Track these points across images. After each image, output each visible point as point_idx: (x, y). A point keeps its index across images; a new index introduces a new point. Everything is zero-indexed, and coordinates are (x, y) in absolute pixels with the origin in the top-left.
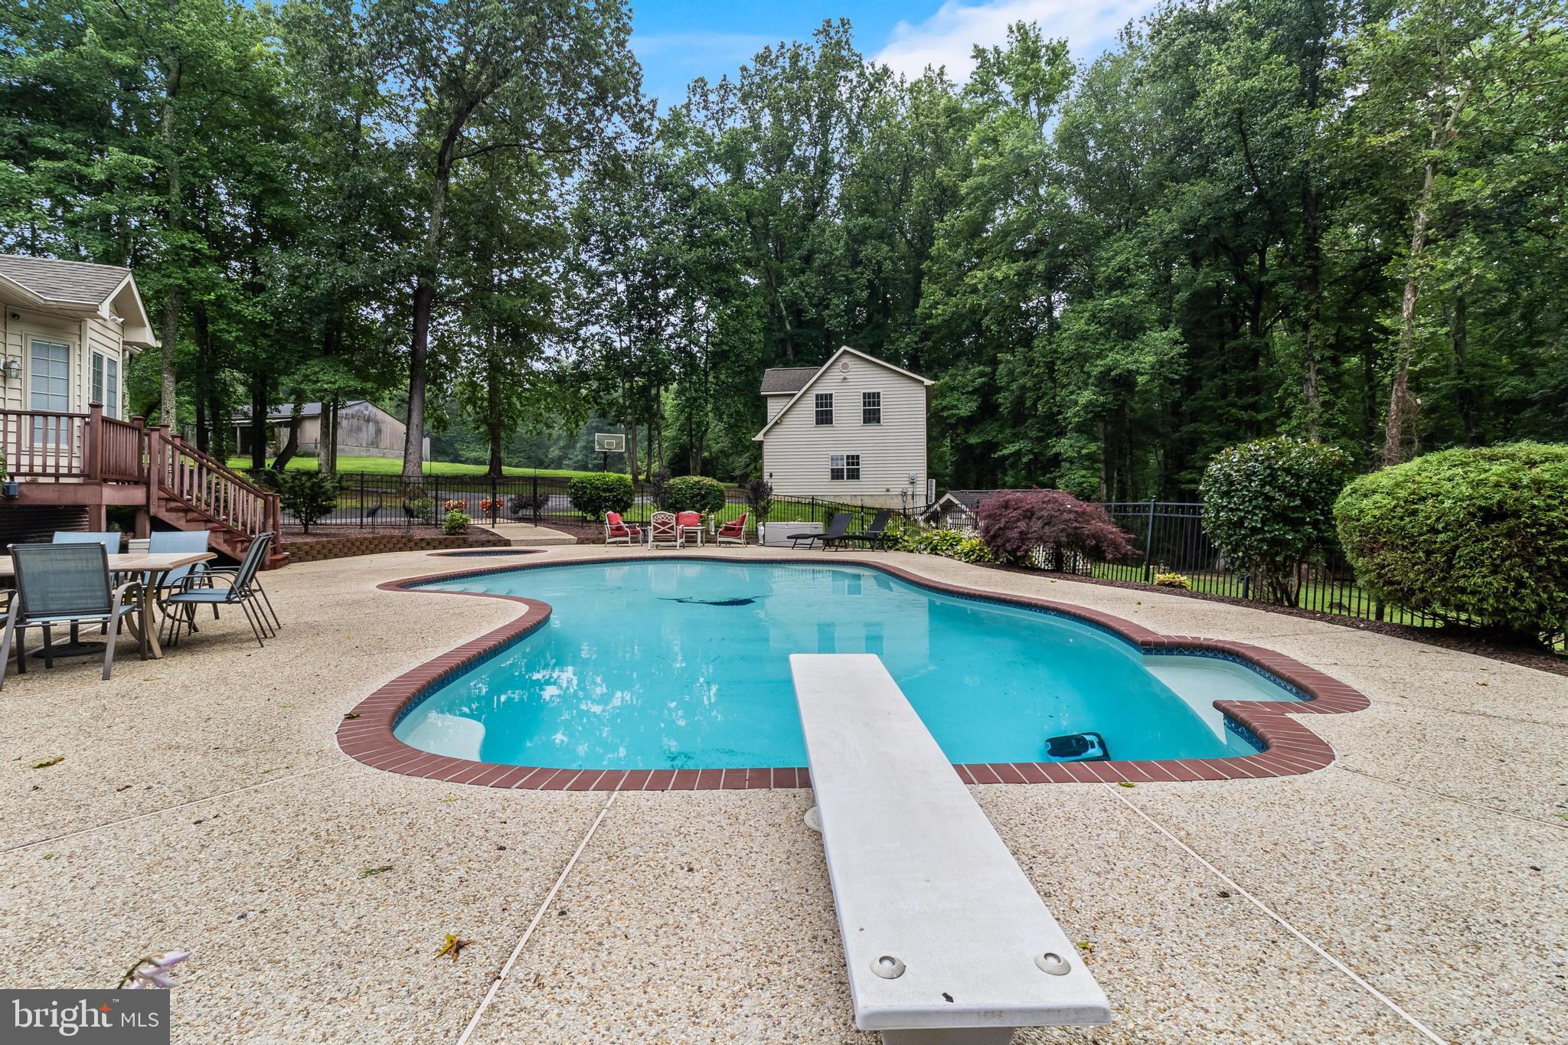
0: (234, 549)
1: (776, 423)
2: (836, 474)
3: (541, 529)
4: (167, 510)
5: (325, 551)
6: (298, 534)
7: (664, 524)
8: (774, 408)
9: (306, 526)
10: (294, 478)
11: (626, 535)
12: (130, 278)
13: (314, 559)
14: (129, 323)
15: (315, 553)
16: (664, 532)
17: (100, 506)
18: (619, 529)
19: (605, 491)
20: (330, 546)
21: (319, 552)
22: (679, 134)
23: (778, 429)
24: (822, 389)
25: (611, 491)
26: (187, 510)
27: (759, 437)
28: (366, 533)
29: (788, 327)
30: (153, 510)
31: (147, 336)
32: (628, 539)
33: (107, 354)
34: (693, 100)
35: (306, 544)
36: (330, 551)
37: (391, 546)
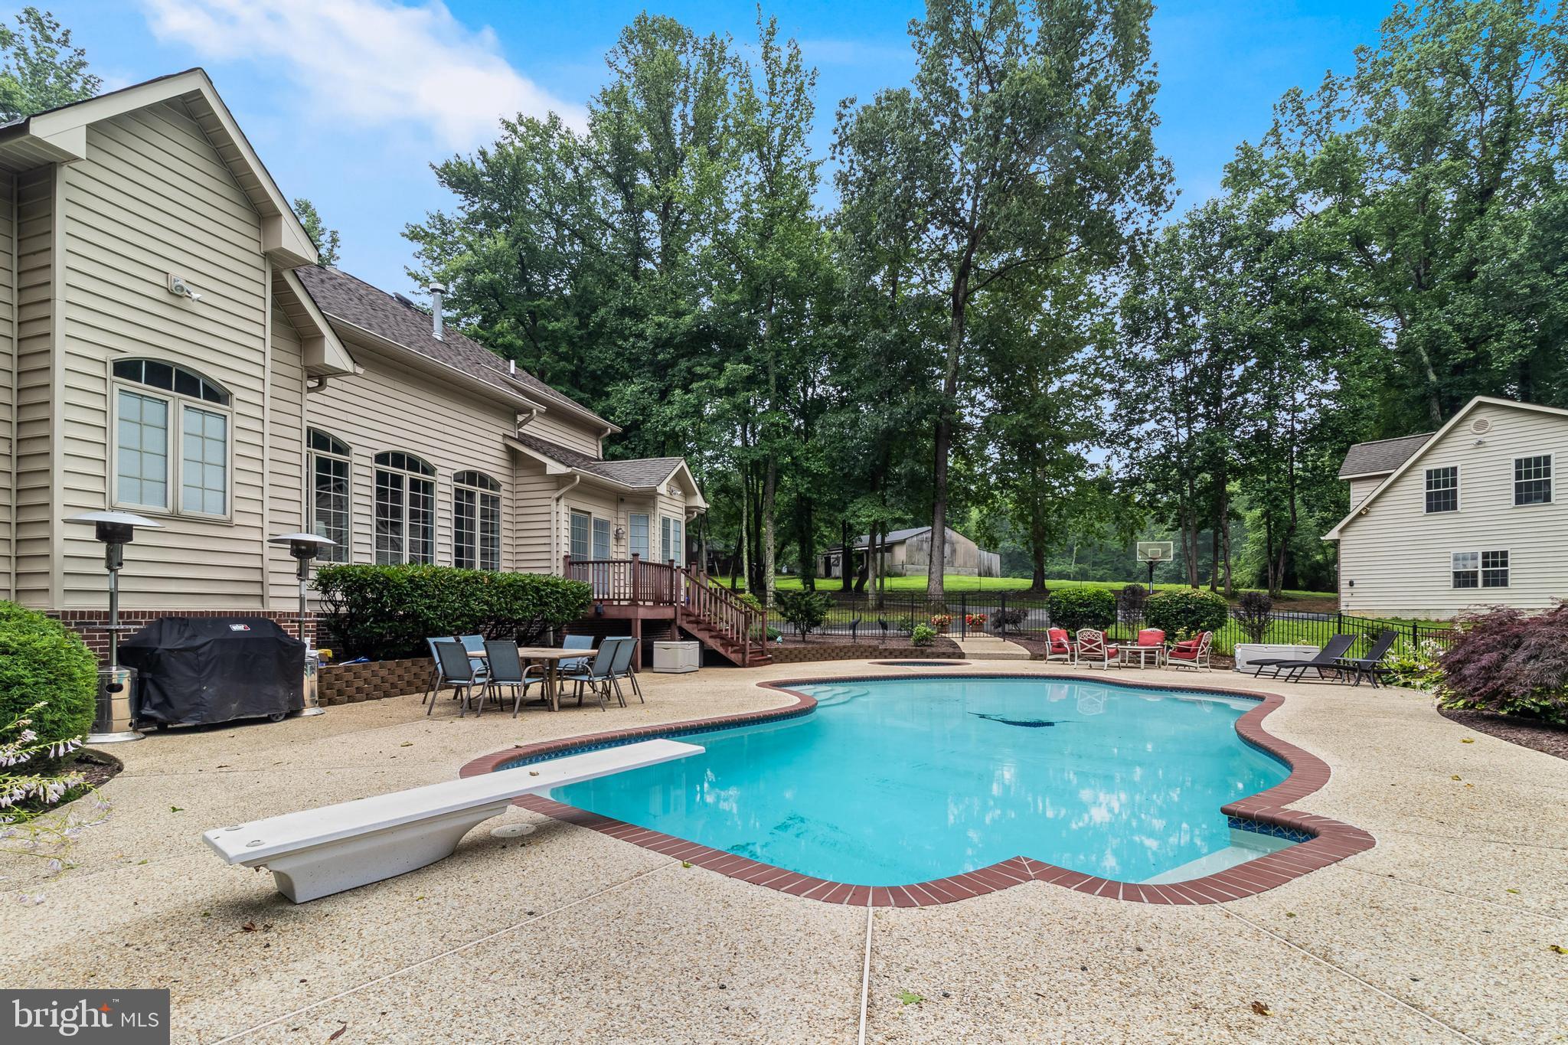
0: (727, 651)
1: (1360, 515)
2: (1464, 580)
3: (1008, 643)
4: (688, 622)
5: (801, 656)
6: (798, 642)
7: (1090, 642)
8: (1359, 496)
9: (804, 634)
10: (792, 598)
11: (1066, 653)
12: (683, 463)
13: (792, 661)
14: (687, 493)
15: (793, 656)
16: (1090, 650)
17: (637, 619)
18: (1060, 645)
19: (1080, 605)
20: (806, 652)
21: (796, 656)
22: (1253, 174)
23: (1363, 523)
24: (1436, 462)
25: (1087, 606)
26: (698, 622)
27: (1333, 535)
28: (848, 642)
29: (1433, 377)
30: (678, 622)
31: (699, 501)
32: (1067, 656)
33: (673, 517)
34: (1282, 121)
35: (787, 649)
36: (805, 656)
37: (858, 653)
